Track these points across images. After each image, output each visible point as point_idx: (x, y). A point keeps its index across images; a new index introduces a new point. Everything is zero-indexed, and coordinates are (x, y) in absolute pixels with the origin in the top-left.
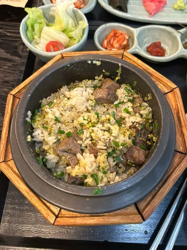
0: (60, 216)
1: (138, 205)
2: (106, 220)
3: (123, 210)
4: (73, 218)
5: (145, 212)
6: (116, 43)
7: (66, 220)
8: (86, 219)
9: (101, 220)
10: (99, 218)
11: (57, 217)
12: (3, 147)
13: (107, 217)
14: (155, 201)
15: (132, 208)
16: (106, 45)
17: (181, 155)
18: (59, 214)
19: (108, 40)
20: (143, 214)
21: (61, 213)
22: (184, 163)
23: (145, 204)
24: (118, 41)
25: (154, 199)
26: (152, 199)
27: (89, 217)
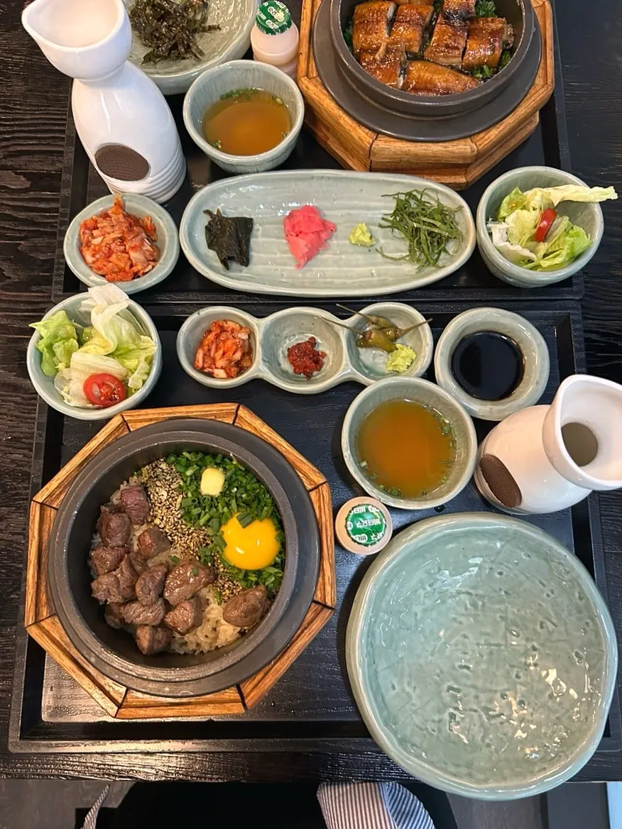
0: (124, 704)
1: (241, 686)
2: (190, 710)
3: (217, 694)
4: (144, 709)
5: (249, 698)
6: (221, 359)
7: (132, 711)
8: (162, 709)
9: (184, 711)
10: (182, 708)
11: (120, 706)
12: (32, 600)
13: (194, 706)
14: (266, 682)
15: (231, 691)
16: (200, 364)
17: (317, 606)
18: (123, 701)
19: (206, 348)
20: (246, 701)
21: (125, 700)
22: (317, 623)
23: (251, 686)
24: (224, 354)
25: (264, 680)
26: (263, 678)
27: (167, 706)
